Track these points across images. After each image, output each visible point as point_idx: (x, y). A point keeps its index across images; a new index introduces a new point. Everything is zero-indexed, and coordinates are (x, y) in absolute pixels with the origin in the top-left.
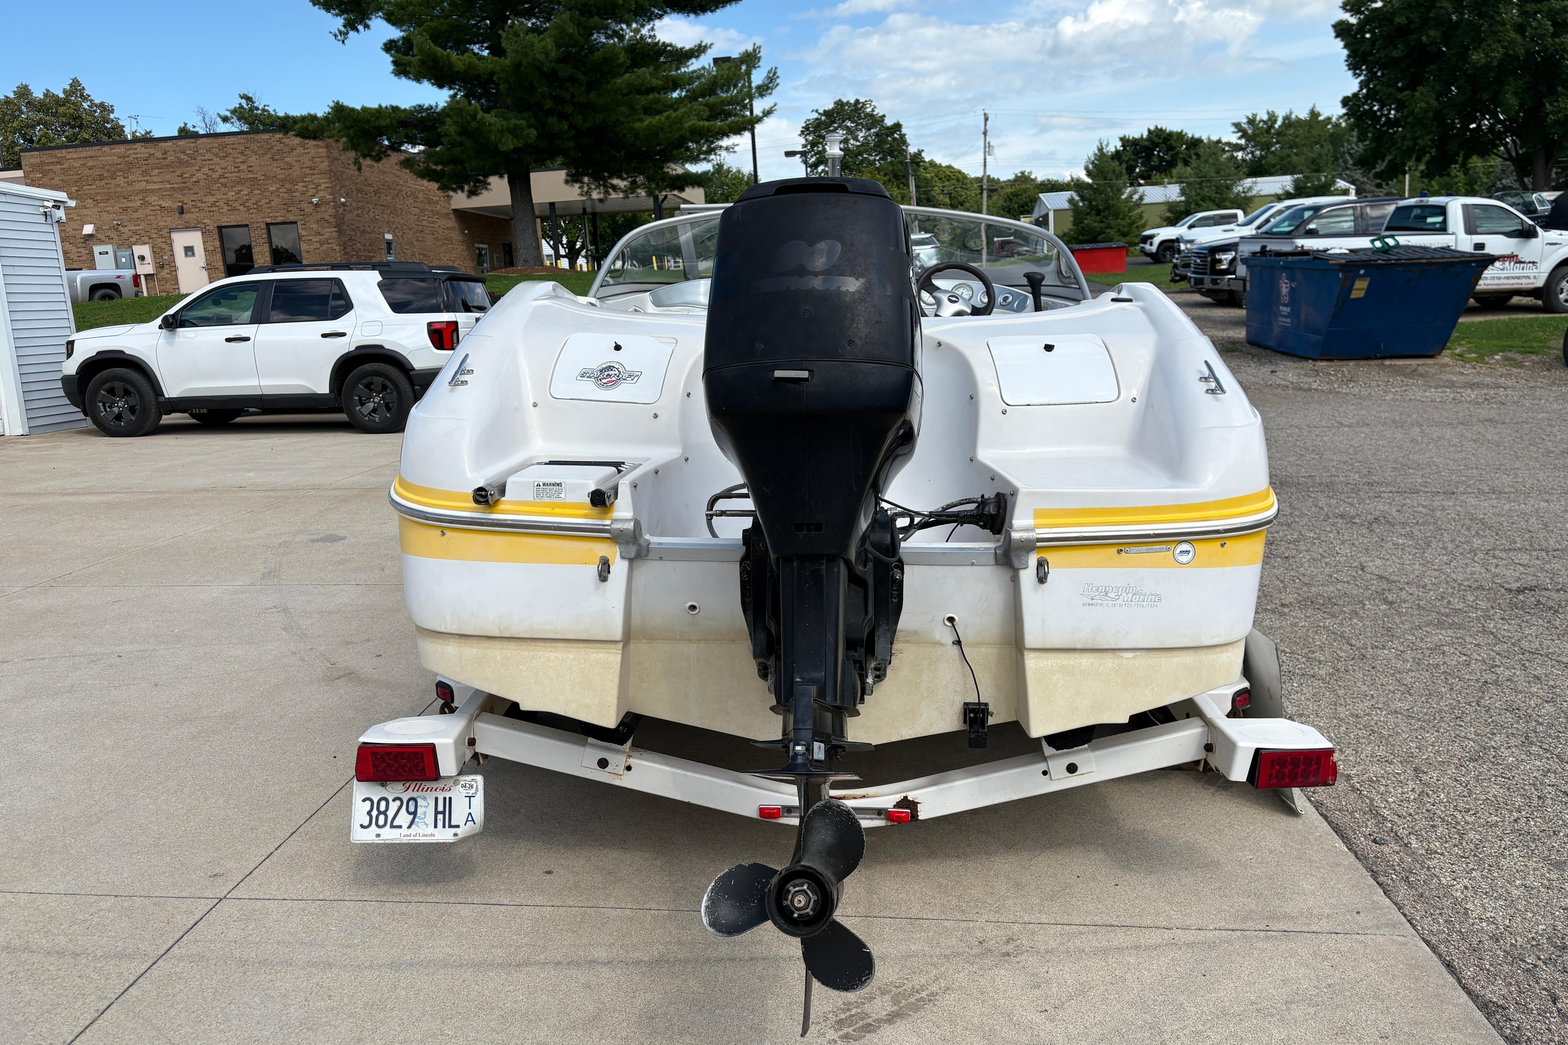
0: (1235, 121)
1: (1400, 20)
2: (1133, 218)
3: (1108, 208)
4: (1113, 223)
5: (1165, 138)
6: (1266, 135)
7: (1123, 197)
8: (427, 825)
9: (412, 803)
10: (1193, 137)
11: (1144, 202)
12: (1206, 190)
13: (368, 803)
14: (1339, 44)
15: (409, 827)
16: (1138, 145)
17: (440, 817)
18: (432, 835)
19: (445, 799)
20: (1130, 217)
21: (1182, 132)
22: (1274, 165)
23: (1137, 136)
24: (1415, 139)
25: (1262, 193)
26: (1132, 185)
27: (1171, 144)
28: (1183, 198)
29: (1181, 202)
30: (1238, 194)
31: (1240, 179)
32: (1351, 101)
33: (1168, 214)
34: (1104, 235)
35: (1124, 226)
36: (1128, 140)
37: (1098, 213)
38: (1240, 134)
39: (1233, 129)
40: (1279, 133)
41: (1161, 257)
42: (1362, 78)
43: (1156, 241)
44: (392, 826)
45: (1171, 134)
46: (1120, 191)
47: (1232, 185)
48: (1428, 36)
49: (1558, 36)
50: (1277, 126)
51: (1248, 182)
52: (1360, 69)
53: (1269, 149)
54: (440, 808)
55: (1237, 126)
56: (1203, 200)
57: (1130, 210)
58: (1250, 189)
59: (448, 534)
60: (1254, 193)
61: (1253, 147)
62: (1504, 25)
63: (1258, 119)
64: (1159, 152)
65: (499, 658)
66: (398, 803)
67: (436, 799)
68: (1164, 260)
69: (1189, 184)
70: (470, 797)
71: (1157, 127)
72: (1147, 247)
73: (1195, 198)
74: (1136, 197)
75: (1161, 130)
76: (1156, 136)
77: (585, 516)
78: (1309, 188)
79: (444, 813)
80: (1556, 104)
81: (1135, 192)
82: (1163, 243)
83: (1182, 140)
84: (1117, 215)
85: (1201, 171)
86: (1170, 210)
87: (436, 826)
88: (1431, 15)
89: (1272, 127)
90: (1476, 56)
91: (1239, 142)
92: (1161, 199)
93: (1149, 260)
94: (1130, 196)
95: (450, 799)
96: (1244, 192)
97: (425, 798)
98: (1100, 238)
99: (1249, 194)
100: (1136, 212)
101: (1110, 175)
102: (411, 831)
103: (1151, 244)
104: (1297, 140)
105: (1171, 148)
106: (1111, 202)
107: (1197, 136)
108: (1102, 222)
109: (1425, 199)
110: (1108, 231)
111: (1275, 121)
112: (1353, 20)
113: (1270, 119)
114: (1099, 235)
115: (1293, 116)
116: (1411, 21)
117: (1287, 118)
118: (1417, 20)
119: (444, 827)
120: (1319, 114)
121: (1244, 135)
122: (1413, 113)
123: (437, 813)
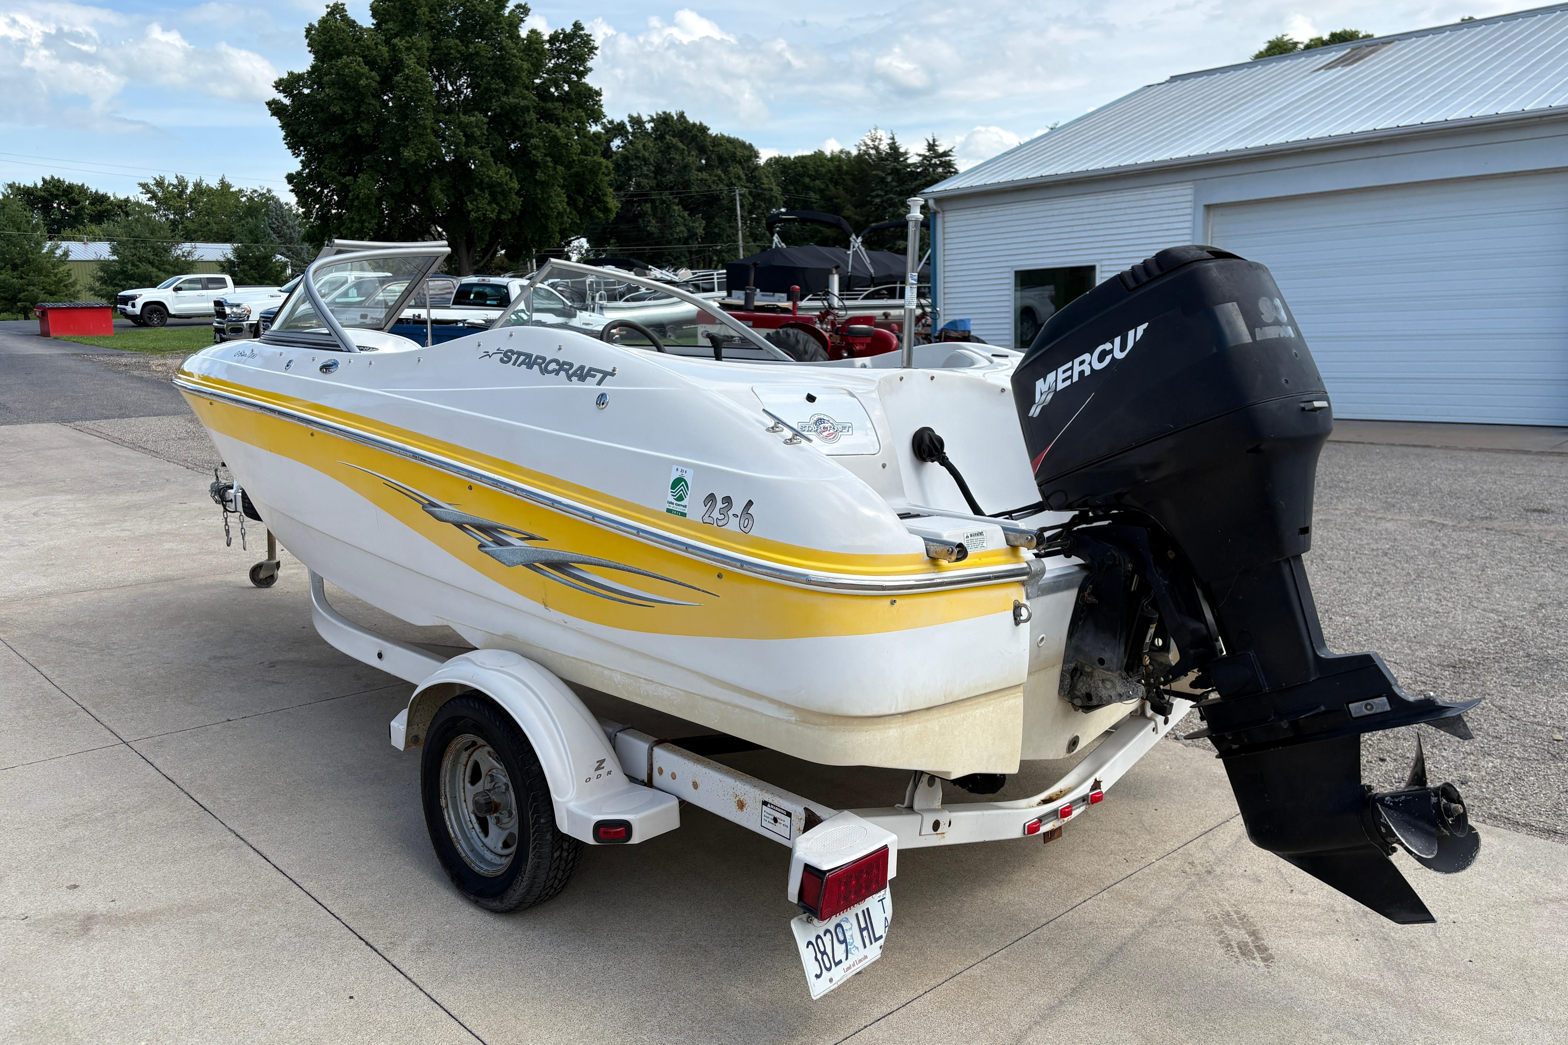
0: (143, 181)
1: (335, 109)
2: (59, 275)
3: (27, 262)
4: (36, 279)
5: (64, 190)
6: (178, 200)
7: (44, 251)
8: (857, 948)
9: (839, 930)
10: (97, 192)
11: (70, 259)
12: (142, 250)
13: (810, 946)
14: (276, 122)
15: (847, 958)
16: (32, 194)
17: (865, 933)
18: (866, 957)
19: (863, 911)
20: (56, 275)
21: (83, 185)
22: (196, 232)
23: (30, 184)
24: (362, 222)
25: (205, 258)
26: (51, 239)
27: (73, 198)
28: (115, 258)
29: (114, 261)
30: (178, 257)
31: (178, 243)
32: (295, 178)
33: (101, 274)
34: (26, 293)
35: (50, 284)
36: (19, 188)
37: (15, 267)
38: (149, 195)
39: (141, 189)
40: (192, 200)
41: (147, 320)
42: (302, 158)
43: (139, 303)
44: (837, 964)
45: (71, 187)
46: (39, 245)
47: (170, 248)
48: (362, 128)
49: (468, 146)
50: (188, 192)
51: (187, 246)
52: (298, 149)
53: (183, 214)
54: (863, 925)
55: (144, 186)
56: (140, 261)
57: (54, 266)
58: (189, 253)
59: (899, 602)
60: (196, 257)
61: (165, 210)
62: (426, 128)
63: (166, 182)
64: (59, 204)
65: (937, 729)
66: (828, 935)
67: (857, 915)
68: (151, 323)
69: (120, 243)
70: (881, 900)
71: (52, 177)
72: (129, 308)
73: (131, 258)
74: (59, 252)
75: (59, 180)
76: (54, 186)
77: (1006, 563)
78: (251, 258)
79: (866, 928)
80: (475, 203)
81: (58, 247)
82: (146, 305)
83: (86, 195)
84: (39, 271)
85: (133, 230)
86: (102, 270)
87: (865, 947)
88: (362, 109)
89: (182, 192)
90: (407, 153)
91: (149, 203)
92: (92, 257)
93: (129, 322)
94: (52, 251)
95: (868, 909)
96: (183, 256)
97: (847, 920)
98: (21, 296)
99: (190, 259)
100: (61, 269)
101: (24, 226)
102: (850, 961)
103: (133, 306)
104: (214, 209)
105: (73, 202)
106: (30, 256)
107: (101, 191)
108: (22, 278)
109: (487, 278)
110: (31, 288)
111: (186, 187)
112: (287, 101)
113: (180, 184)
114: (20, 293)
115: (204, 185)
116: (345, 113)
117: (197, 185)
118: (350, 112)
119: (871, 943)
120: (229, 186)
121: (154, 197)
122: (358, 197)
123: (861, 930)
